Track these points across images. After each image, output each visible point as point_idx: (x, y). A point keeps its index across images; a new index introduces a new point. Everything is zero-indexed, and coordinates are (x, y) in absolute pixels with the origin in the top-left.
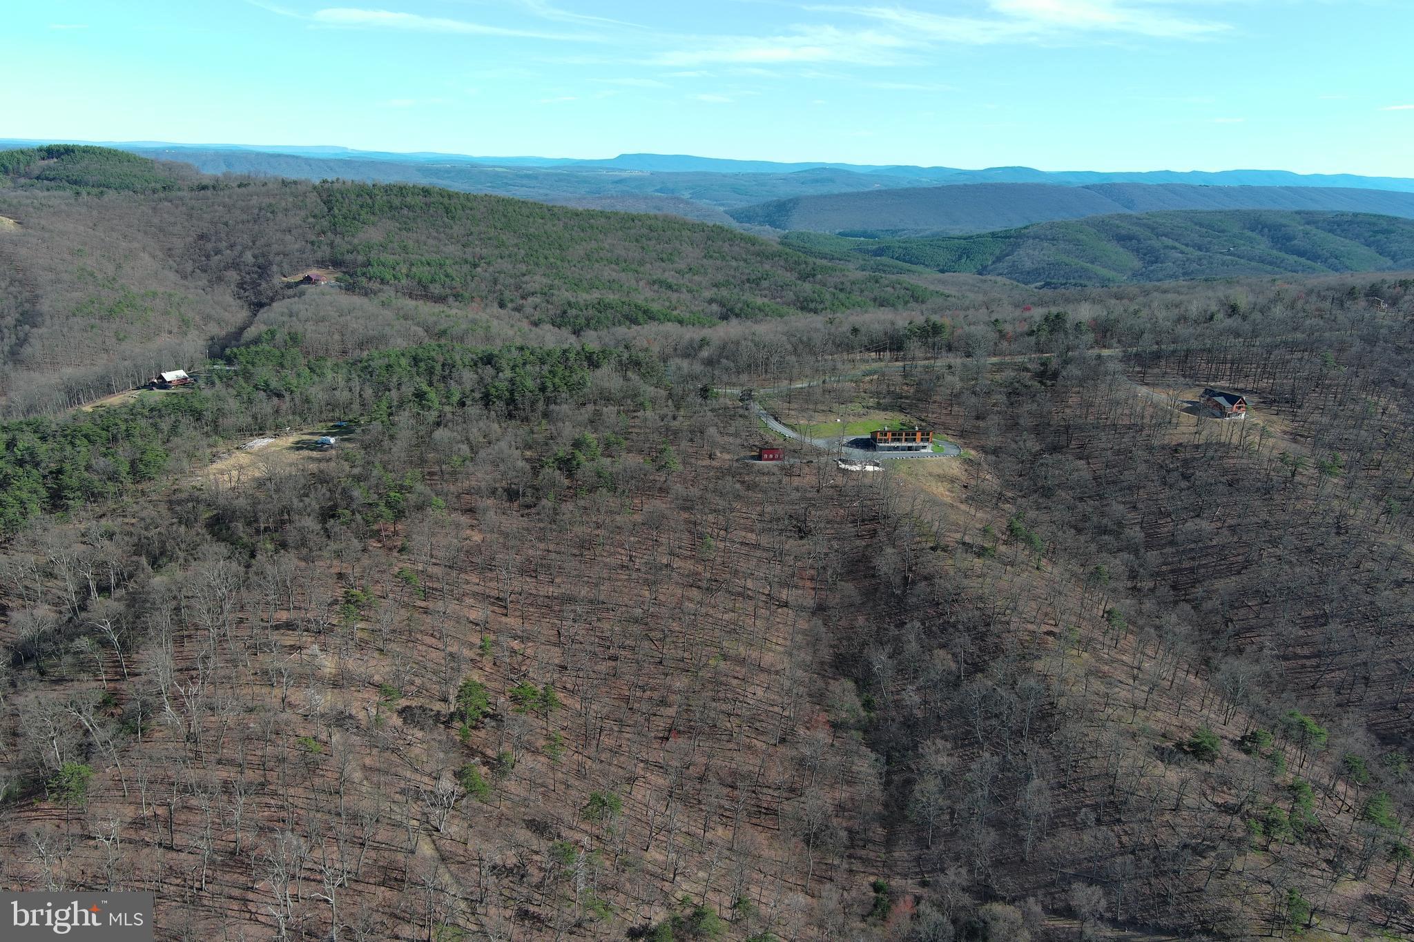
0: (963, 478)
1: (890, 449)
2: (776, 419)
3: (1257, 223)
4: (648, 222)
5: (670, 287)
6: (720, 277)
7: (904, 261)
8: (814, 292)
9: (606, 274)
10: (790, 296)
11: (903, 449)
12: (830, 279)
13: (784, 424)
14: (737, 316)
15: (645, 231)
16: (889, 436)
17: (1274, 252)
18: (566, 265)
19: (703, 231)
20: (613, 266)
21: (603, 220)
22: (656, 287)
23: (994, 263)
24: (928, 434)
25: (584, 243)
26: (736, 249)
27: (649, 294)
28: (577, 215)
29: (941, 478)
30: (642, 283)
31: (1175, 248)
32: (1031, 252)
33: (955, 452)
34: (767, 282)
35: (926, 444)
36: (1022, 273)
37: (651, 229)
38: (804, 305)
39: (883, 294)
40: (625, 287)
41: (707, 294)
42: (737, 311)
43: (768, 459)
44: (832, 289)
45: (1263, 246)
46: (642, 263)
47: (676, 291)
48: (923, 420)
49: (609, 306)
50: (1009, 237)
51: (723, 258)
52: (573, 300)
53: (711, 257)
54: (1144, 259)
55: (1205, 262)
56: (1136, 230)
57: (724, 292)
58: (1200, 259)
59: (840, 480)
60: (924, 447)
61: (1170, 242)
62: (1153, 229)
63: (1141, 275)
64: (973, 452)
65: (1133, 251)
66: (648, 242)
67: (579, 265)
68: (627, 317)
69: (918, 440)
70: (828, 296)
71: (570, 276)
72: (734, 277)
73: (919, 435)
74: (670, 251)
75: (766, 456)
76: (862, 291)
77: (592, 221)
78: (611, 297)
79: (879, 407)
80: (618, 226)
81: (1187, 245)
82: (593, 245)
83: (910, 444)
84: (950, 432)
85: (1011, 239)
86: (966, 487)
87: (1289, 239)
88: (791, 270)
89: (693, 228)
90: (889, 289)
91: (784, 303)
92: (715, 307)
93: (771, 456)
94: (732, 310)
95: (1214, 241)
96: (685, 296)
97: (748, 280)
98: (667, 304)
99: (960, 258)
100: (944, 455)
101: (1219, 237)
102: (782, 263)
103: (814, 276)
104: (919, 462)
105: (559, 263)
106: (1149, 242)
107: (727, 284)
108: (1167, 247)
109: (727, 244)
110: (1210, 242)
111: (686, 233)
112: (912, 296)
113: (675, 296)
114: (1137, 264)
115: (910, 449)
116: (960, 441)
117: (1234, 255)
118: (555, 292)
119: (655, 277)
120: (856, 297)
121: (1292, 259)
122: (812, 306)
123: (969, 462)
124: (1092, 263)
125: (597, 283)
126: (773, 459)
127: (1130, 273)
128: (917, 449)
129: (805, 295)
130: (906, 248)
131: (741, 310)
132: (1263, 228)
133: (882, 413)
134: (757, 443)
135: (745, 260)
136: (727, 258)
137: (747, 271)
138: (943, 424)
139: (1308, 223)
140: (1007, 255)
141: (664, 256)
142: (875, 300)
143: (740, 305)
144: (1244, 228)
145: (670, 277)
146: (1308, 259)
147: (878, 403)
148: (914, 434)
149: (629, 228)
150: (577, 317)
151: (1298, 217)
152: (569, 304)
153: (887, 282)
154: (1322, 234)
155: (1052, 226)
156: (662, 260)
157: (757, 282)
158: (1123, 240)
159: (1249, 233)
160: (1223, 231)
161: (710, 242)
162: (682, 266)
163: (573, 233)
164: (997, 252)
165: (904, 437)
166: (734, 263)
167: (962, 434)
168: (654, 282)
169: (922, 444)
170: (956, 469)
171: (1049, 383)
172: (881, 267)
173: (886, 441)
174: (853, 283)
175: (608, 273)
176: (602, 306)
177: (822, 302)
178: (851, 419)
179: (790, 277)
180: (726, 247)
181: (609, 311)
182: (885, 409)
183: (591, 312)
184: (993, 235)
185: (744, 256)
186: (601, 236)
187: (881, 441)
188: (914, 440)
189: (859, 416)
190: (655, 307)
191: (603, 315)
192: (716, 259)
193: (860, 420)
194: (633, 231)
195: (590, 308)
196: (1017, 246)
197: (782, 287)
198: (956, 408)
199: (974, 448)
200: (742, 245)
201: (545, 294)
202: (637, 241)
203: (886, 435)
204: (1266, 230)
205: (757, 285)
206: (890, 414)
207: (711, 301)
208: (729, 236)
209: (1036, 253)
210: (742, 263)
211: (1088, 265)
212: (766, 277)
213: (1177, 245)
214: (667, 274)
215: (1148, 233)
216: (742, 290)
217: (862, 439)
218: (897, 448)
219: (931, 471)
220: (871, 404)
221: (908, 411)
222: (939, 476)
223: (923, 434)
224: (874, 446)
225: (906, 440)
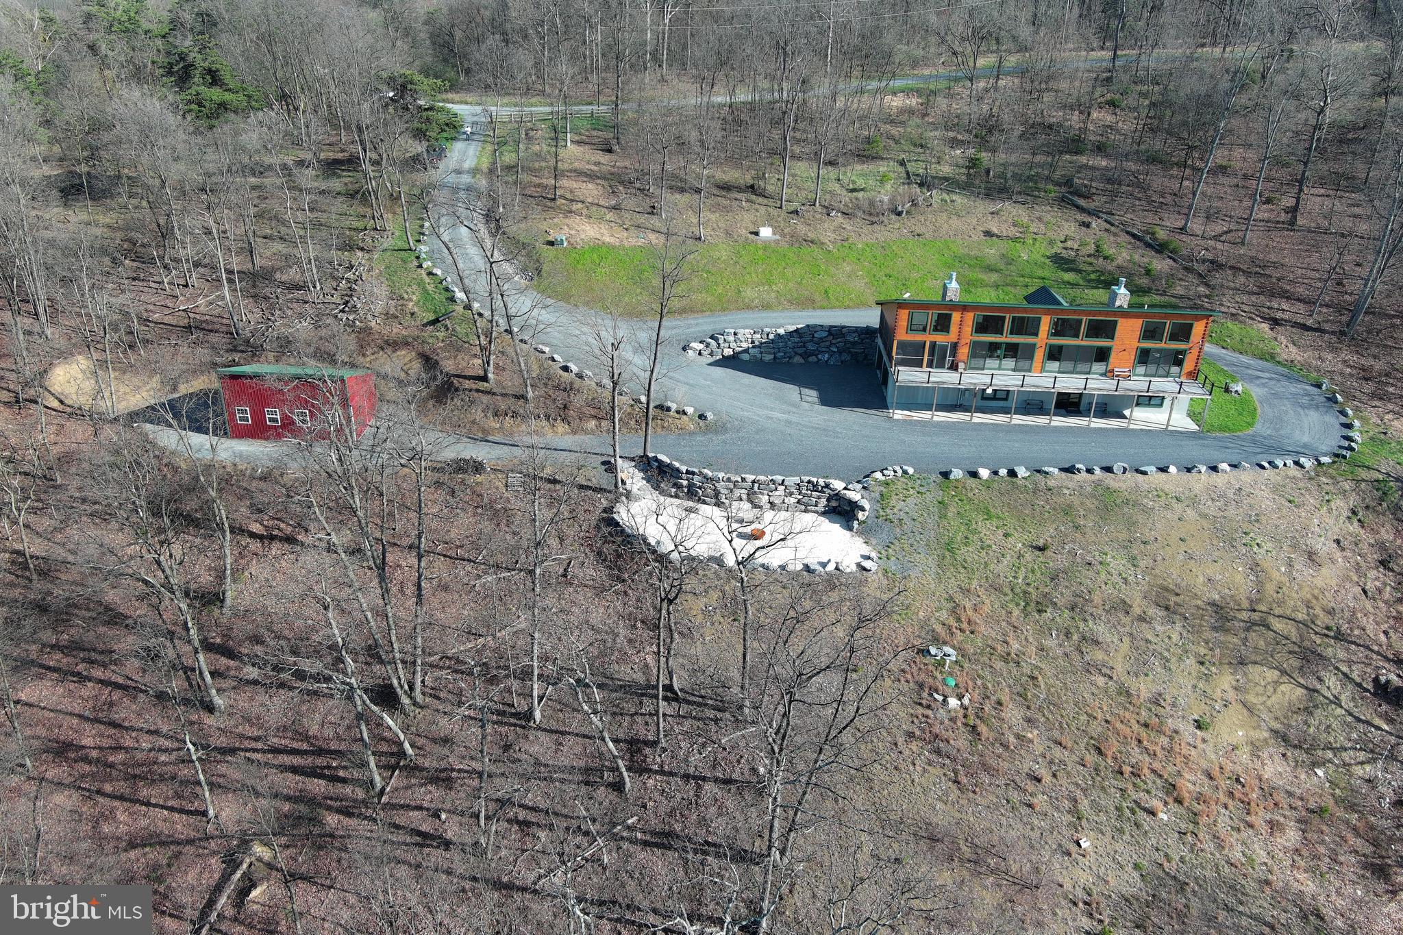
1: (958, 401)
11: (1033, 405)
16: (963, 329)
24: (1182, 333)
35: (1163, 385)
48: (1160, 248)
60: (1151, 400)
69: (1122, 358)
73: (1128, 334)
79: (974, 181)
83: (1071, 383)
84: (1285, 311)
115: (1069, 404)
128: (1108, 408)
133: (983, 207)
148: (1103, 328)
165: (1043, 337)
167: (1348, 325)
169: (1138, 383)
173: (943, 357)
182: (999, 195)
187: (913, 354)
188: (1102, 355)
189: (873, 214)
193: (865, 237)
198: (1315, 202)
203: (943, 324)
206: (1011, 217)
217: (836, 332)
218: (997, 401)
219: (1174, 573)
220: (946, 170)
221: (1098, 202)
222: (1221, 614)
223: (1150, 333)
224: (886, 374)
225: (1055, 354)
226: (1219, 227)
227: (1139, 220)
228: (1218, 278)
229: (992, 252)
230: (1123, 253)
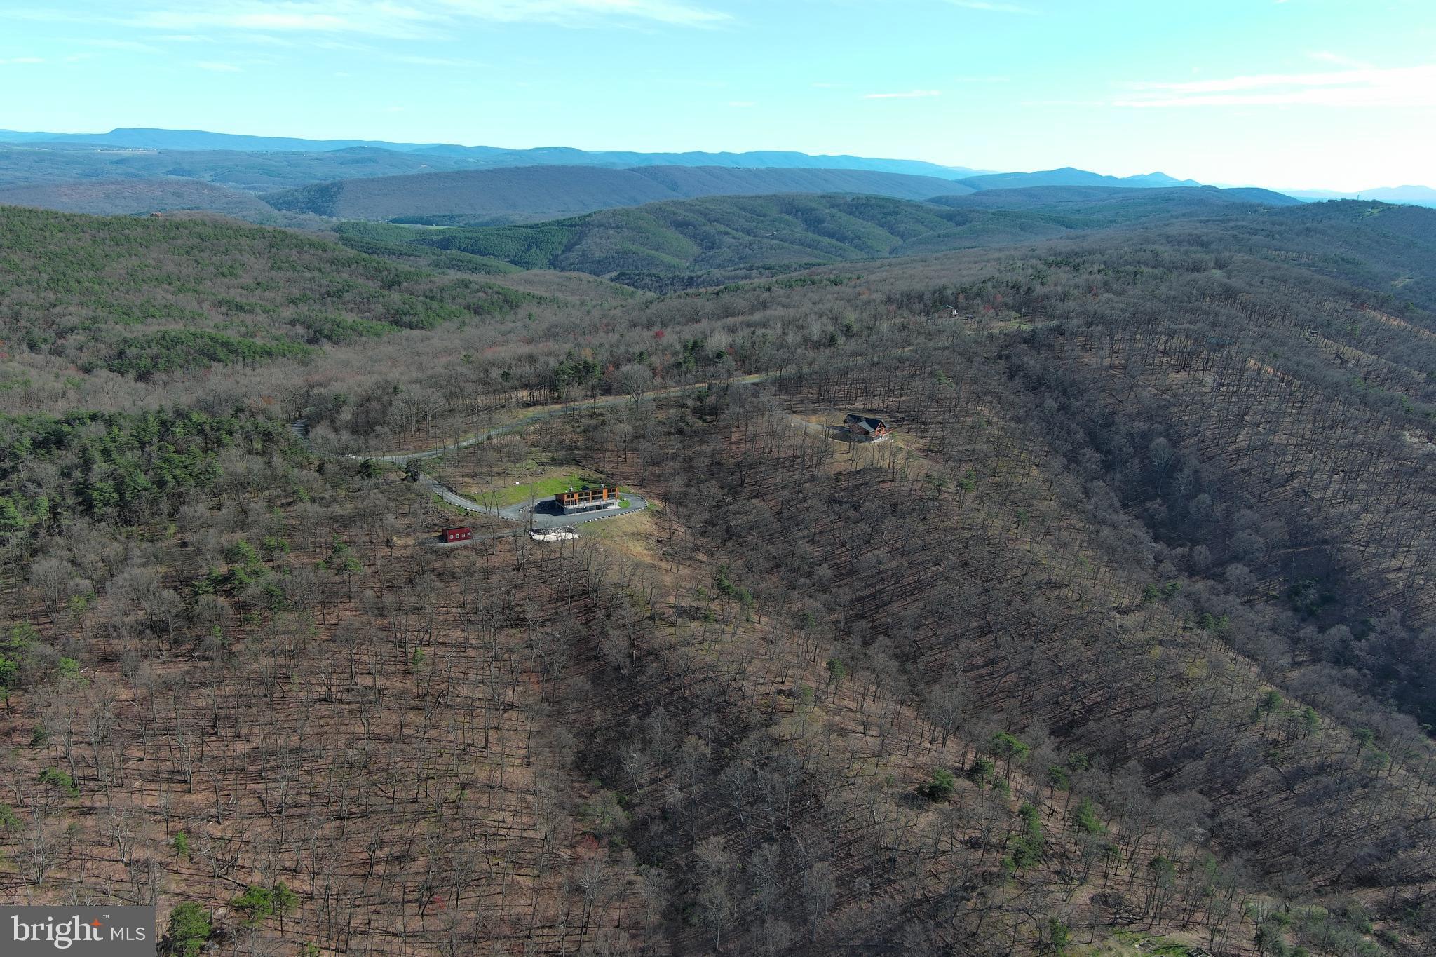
0: (655, 532)
1: (578, 511)
2: (451, 490)
3: (793, 208)
4: (197, 230)
5: (240, 308)
6: (296, 292)
7: (473, 252)
8: (404, 303)
9: (159, 297)
10: (380, 309)
11: (591, 509)
12: (417, 287)
13: (460, 495)
14: (329, 338)
15: (194, 241)
16: (576, 496)
17: (810, 235)
18: (106, 289)
19: (264, 238)
20: (166, 287)
21: (140, 230)
22: (224, 309)
23: (563, 252)
24: (614, 490)
25: (122, 259)
26: (306, 256)
27: (219, 319)
28: (105, 225)
29: (636, 536)
30: (206, 306)
31: (727, 234)
32: (598, 240)
33: (640, 504)
34: (350, 294)
35: (613, 501)
36: (593, 262)
37: (201, 237)
38: (398, 320)
39: (475, 300)
40: (187, 313)
41: (288, 313)
42: (327, 332)
43: (455, 540)
44: (421, 298)
45: (799, 230)
46: (199, 280)
47: (249, 311)
48: (601, 472)
49: (176, 341)
50: (575, 226)
51: (294, 269)
52: (128, 335)
53: (280, 268)
54: (702, 245)
55: (755, 246)
56: (690, 216)
57: (304, 310)
58: (751, 244)
59: (538, 555)
60: (612, 504)
61: (722, 228)
62: (706, 215)
63: (702, 260)
64: (657, 502)
65: (690, 237)
66: (202, 254)
67: (121, 288)
68: (202, 353)
69: (605, 497)
70: (420, 307)
71: (114, 302)
72: (311, 290)
73: (605, 492)
74: (230, 263)
75: (452, 537)
76: (454, 299)
77: (127, 232)
78: (175, 328)
79: (554, 462)
80: (161, 236)
81: (737, 230)
82: (134, 261)
83: (598, 503)
84: (631, 482)
85: (577, 227)
86: (660, 542)
87: (820, 221)
88: (373, 278)
89: (250, 234)
90: (481, 294)
91: (374, 317)
92: (300, 330)
93: (458, 536)
94: (320, 331)
95: (760, 225)
96: (262, 318)
97: (328, 294)
98: (243, 329)
99: (529, 248)
100: (633, 509)
101: (762, 222)
102: (361, 271)
103: (399, 283)
104: (612, 522)
105: (97, 287)
106: (704, 228)
107: (305, 299)
108: (720, 233)
109: (294, 251)
110: (756, 227)
111: (243, 241)
112: (505, 301)
113: (248, 319)
114: (696, 250)
115: (598, 507)
116: (642, 491)
117: (778, 239)
118: (103, 326)
119: (220, 297)
120: (450, 306)
121: (826, 240)
122: (406, 319)
123: (658, 514)
124: (657, 250)
125: (152, 310)
126: (460, 539)
127: (692, 259)
128: (605, 507)
129: (396, 307)
130: (473, 239)
131: (332, 330)
132: (797, 211)
133: (559, 469)
134: (436, 522)
135: (319, 270)
136: (298, 268)
137: (326, 283)
138: (621, 474)
139: (832, 206)
140: (576, 244)
141: (225, 270)
142: (469, 307)
143: (329, 325)
144: (781, 213)
145: (236, 295)
146: (837, 240)
147: (553, 459)
148: (601, 492)
149: (174, 238)
150: (139, 357)
151: (824, 201)
152: (125, 340)
153: (477, 287)
154: (845, 217)
155: (614, 213)
156: (223, 275)
157: (338, 294)
158: (681, 225)
159: (787, 217)
160: (764, 216)
161: (274, 250)
162: (247, 280)
163: (107, 248)
164: (565, 240)
165: (591, 496)
166: (307, 274)
167: (642, 483)
168: (220, 303)
169: (609, 501)
170: (646, 523)
171: (709, 419)
172: (454, 262)
173: (574, 503)
174: (442, 290)
175: (162, 295)
176: (169, 342)
177: (416, 314)
178: (529, 479)
179: (373, 286)
180: (294, 256)
181: (179, 347)
182: (561, 465)
183: (156, 350)
184: (558, 223)
185: (317, 265)
186: (143, 250)
187: (568, 503)
188: (601, 497)
189: (537, 475)
190: (232, 336)
191: (173, 352)
192: (286, 270)
193: (539, 480)
194: (180, 242)
195: (153, 344)
196: (582, 235)
197: (368, 299)
198: (630, 455)
199: (657, 497)
200: (312, 252)
201: (89, 329)
202: (188, 253)
203: (573, 496)
204: (800, 213)
205: (340, 297)
206: (567, 470)
207: (293, 323)
208: (295, 241)
209: (603, 241)
210: (316, 274)
211: (653, 252)
212: (346, 288)
213: (729, 230)
214: (231, 290)
215: (701, 219)
216: (324, 304)
217: (546, 502)
218: (584, 509)
219: (624, 529)
220: (545, 460)
221: (584, 463)
222: (633, 534)
223: (609, 491)
224: (562, 509)
225: (593, 498)
226: (612, 465)
227: (595, 466)
228: (615, 477)
229: (567, 480)
230: (595, 476)
